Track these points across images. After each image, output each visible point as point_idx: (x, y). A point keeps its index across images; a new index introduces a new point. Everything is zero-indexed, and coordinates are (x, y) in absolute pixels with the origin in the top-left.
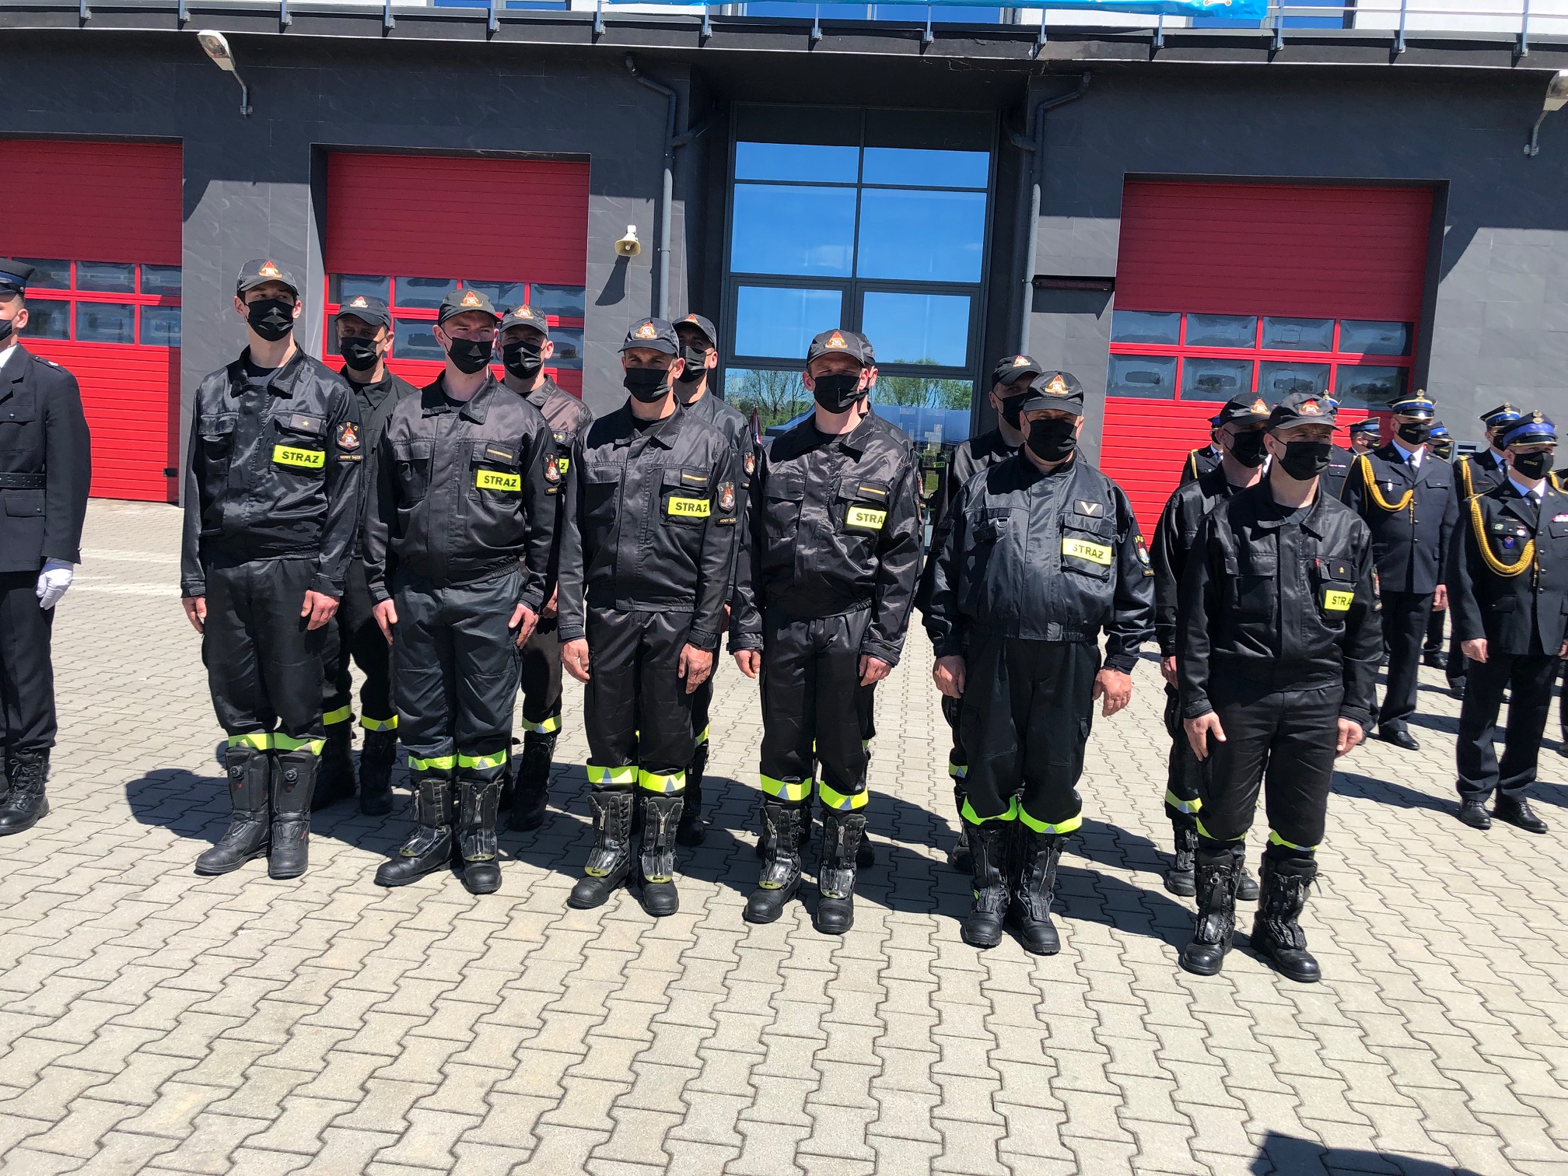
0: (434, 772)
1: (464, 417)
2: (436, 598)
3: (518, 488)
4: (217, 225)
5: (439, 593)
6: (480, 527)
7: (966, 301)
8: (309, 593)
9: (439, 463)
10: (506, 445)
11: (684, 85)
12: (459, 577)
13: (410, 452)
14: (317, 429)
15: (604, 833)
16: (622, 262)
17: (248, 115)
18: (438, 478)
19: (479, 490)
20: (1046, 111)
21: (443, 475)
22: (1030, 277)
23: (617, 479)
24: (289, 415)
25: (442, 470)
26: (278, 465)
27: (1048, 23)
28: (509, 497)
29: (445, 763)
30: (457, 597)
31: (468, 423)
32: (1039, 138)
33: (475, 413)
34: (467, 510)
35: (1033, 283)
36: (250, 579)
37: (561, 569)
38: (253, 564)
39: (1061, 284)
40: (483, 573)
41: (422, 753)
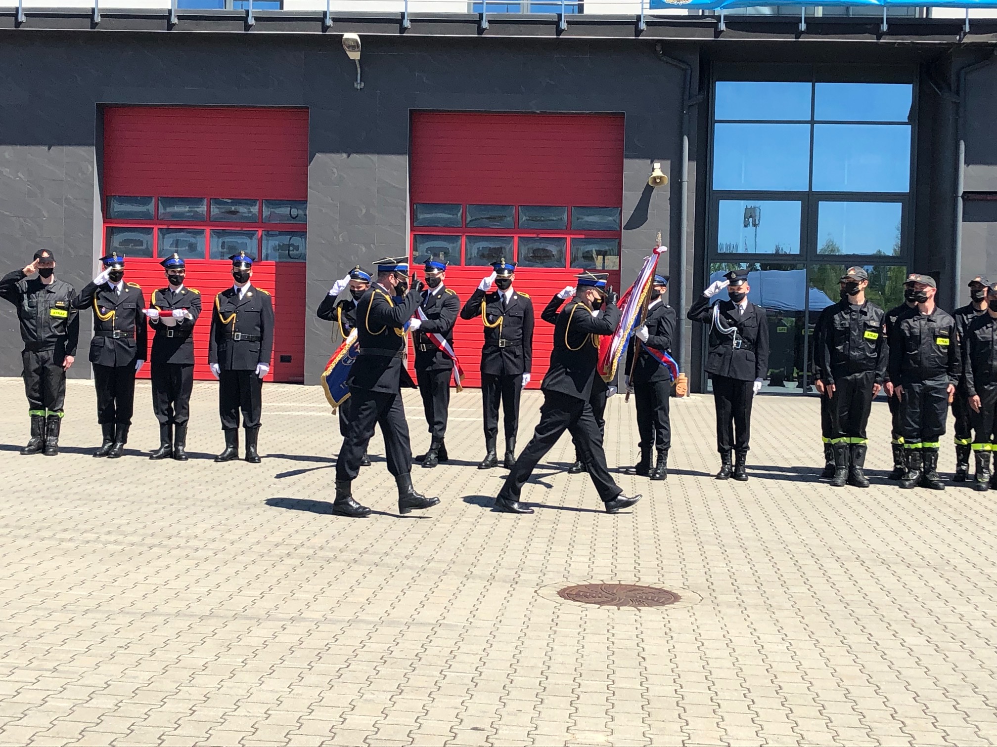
0: (917, 449)
1: (929, 320)
2: (923, 384)
3: (948, 344)
4: (335, 170)
5: (924, 382)
6: (939, 357)
7: (899, 205)
8: (875, 384)
9: (923, 337)
10: (944, 329)
11: (695, 61)
12: (932, 376)
13: (911, 333)
14: (878, 326)
15: (983, 468)
16: (649, 190)
17: (361, 89)
18: (923, 341)
19: (937, 345)
20: (966, 73)
21: (925, 340)
22: (960, 194)
23: (991, 339)
24: (869, 321)
25: (924, 339)
26: (866, 338)
27: (970, 17)
28: (945, 347)
29: (920, 445)
30: (929, 383)
31: (931, 322)
32: (962, 93)
33: (933, 318)
34: (935, 352)
35: (962, 197)
36: (856, 379)
37: (966, 371)
38: (857, 374)
39: (982, 197)
40: (938, 375)
41: (914, 441)
